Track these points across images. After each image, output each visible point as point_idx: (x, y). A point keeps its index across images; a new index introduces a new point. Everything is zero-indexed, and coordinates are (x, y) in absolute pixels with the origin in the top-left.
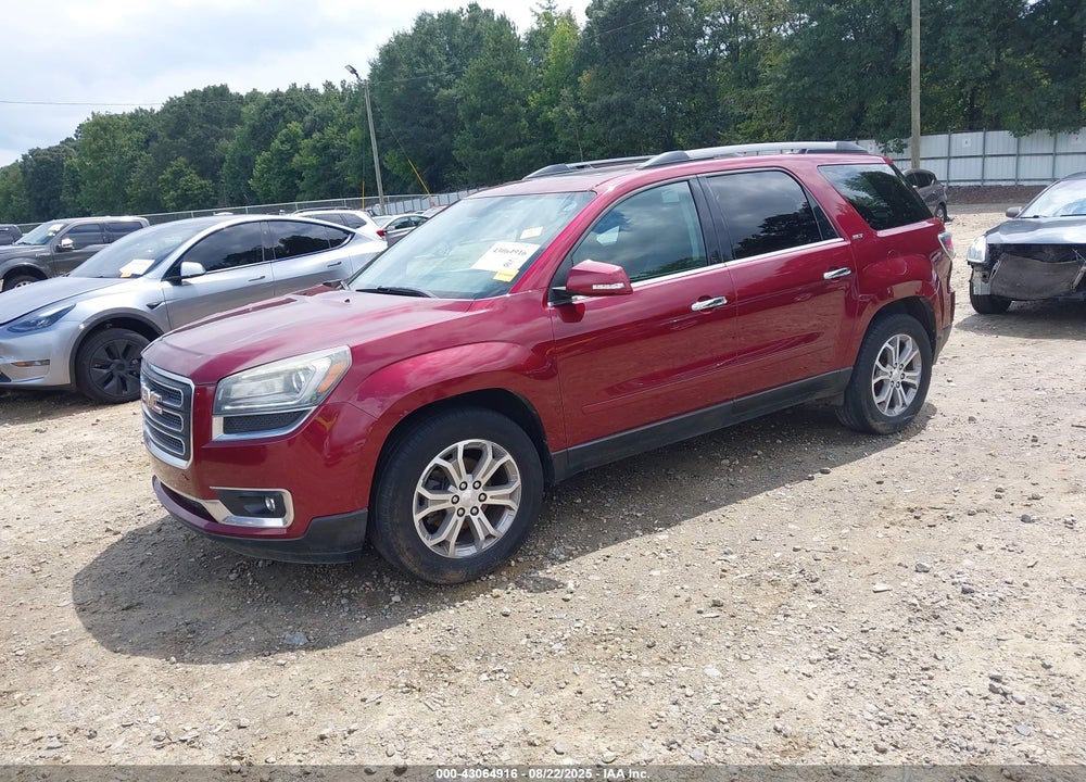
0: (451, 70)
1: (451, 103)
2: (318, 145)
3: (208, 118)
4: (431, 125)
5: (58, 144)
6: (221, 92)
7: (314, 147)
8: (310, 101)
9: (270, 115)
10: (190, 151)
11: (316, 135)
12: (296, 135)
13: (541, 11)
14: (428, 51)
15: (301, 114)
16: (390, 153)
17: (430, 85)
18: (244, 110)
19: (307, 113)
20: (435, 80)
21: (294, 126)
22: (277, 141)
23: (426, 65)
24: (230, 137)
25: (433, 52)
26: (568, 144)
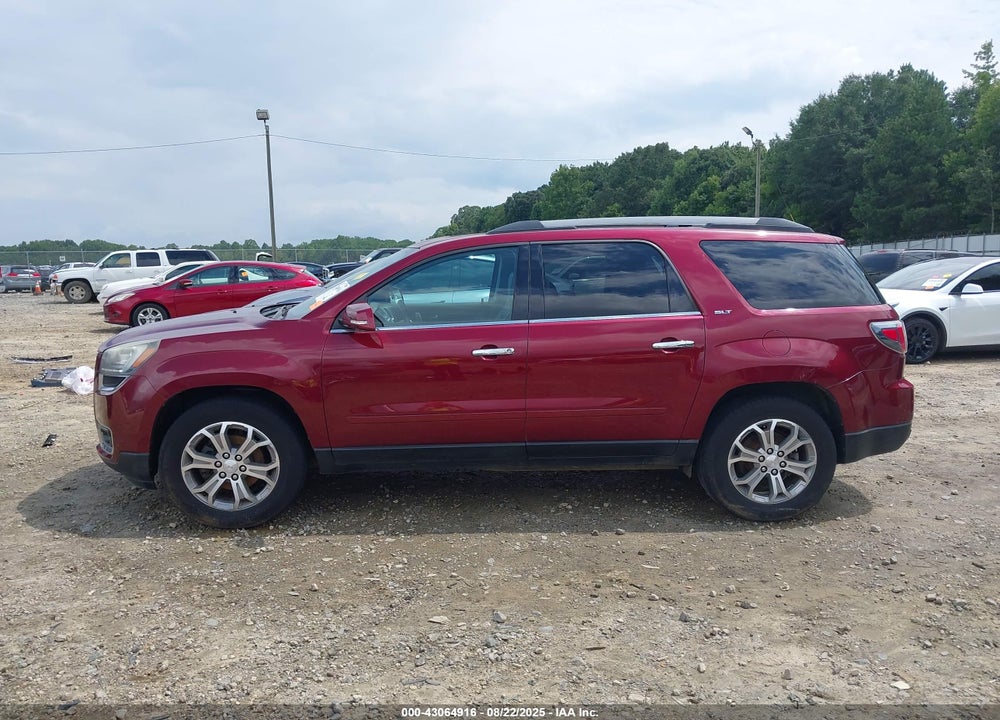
0: (866, 131)
1: (859, 161)
2: (731, 197)
3: (645, 171)
4: (836, 183)
5: (536, 189)
6: (662, 148)
7: (727, 198)
8: (733, 158)
9: (694, 169)
10: (625, 198)
11: (730, 189)
12: (714, 187)
13: (975, 72)
14: (846, 113)
15: (722, 168)
16: (792, 207)
17: (841, 144)
18: (676, 163)
19: (729, 169)
20: (849, 140)
21: (714, 180)
22: (696, 192)
23: (841, 125)
24: (659, 187)
25: (851, 113)
26: (979, 206)
